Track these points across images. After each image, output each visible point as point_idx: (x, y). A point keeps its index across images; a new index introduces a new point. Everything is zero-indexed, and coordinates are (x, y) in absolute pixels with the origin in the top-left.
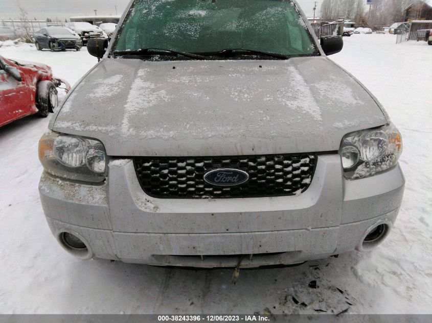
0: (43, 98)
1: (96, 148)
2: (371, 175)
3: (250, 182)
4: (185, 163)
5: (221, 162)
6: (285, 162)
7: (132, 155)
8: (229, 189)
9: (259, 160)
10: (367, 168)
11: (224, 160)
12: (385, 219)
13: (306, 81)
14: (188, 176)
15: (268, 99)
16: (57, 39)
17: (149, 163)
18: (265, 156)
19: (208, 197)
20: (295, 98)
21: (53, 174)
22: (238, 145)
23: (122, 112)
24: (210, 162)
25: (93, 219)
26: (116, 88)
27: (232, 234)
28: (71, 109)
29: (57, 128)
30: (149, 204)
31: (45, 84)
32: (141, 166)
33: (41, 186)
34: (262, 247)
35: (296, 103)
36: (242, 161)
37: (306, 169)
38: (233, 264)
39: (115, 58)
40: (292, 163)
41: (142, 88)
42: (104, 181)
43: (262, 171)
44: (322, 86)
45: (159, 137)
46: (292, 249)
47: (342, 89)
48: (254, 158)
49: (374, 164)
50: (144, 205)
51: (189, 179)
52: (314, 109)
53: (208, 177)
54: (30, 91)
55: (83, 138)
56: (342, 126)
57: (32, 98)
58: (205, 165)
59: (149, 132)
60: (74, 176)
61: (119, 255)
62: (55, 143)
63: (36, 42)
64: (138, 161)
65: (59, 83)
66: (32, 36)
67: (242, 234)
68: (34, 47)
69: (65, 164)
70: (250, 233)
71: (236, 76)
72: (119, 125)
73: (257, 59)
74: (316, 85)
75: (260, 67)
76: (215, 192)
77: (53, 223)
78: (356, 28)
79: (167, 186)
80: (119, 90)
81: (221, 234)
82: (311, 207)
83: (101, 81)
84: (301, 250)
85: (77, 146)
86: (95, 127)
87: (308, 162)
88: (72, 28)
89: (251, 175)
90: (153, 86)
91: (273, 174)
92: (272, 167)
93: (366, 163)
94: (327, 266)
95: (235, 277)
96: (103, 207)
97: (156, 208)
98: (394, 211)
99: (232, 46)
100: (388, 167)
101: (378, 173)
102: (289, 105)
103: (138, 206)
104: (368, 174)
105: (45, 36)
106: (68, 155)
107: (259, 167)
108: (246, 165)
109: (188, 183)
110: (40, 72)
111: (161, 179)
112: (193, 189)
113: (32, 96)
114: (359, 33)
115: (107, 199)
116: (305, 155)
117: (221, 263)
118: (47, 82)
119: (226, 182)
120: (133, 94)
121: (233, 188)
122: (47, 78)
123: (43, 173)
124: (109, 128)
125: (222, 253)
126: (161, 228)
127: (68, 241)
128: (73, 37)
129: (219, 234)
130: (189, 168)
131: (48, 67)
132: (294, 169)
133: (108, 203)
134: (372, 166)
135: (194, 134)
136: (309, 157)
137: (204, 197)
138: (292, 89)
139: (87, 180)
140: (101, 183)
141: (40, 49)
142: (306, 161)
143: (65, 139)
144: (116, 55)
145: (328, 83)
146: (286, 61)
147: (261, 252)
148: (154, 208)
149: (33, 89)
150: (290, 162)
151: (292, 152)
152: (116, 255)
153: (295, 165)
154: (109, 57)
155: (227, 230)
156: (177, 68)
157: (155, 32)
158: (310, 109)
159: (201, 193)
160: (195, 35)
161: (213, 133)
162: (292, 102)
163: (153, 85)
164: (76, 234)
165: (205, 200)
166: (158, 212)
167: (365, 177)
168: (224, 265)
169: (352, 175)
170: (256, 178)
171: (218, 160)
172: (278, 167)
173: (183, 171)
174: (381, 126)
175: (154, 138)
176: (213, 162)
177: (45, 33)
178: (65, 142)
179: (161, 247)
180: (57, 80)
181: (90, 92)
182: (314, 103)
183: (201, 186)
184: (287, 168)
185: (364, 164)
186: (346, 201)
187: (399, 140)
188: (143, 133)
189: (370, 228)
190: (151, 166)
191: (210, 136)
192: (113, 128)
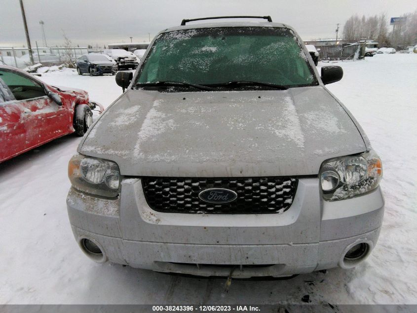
0: (79, 120)
1: (113, 168)
2: (349, 197)
3: (239, 200)
4: (184, 183)
5: (214, 182)
6: (270, 184)
7: (140, 175)
8: (220, 206)
9: (246, 181)
10: (346, 191)
11: (217, 180)
12: (364, 238)
13: (297, 111)
14: (186, 194)
15: (259, 128)
16: (96, 65)
17: (154, 182)
18: (252, 178)
19: (202, 212)
20: (284, 127)
21: (78, 189)
22: (228, 169)
23: (136, 138)
24: (205, 182)
25: (107, 228)
26: (133, 118)
27: (222, 246)
28: (95, 135)
29: (83, 152)
30: (152, 217)
31: (82, 107)
32: (148, 184)
33: (69, 199)
34: (249, 259)
35: (283, 132)
36: (231, 182)
37: (288, 190)
38: (226, 273)
39: (137, 89)
40: (275, 185)
41: (155, 117)
42: (117, 196)
43: (248, 191)
44: (310, 116)
45: (163, 161)
46: (276, 262)
47: (329, 118)
48: (242, 180)
49: (352, 187)
50: (148, 218)
51: (186, 197)
52: (299, 137)
53: (202, 195)
54: (69, 114)
55: (104, 160)
56: (322, 153)
57: (70, 119)
58: (200, 185)
59: (155, 156)
60: (94, 192)
61: (127, 260)
62: (81, 164)
63: (78, 68)
64: (145, 180)
65: (94, 106)
66: (74, 62)
67: (231, 246)
68: (76, 72)
69: (88, 180)
70: (238, 246)
71: (236, 106)
72: (131, 149)
73: (259, 89)
74: (306, 115)
75: (259, 97)
76: (208, 209)
77: (76, 230)
78: (379, 48)
79: (168, 202)
80: (136, 120)
81: (212, 246)
82: (291, 224)
83: (122, 111)
84: (284, 263)
85: (97, 167)
86: (112, 151)
87: (289, 184)
88: (110, 54)
89: (239, 195)
90: (164, 116)
91: (258, 194)
92: (258, 188)
93: (344, 186)
94: (322, 282)
95: (227, 286)
96: (115, 218)
97: (158, 220)
98: (373, 232)
99: (237, 78)
100: (367, 190)
101: (356, 196)
102: (277, 133)
103: (143, 218)
104: (347, 196)
105: (85, 62)
106: (92, 173)
107: (246, 188)
108: (235, 185)
109: (186, 199)
110: (78, 97)
111: (164, 196)
112: (189, 205)
113: (70, 118)
114: (382, 53)
115: (119, 211)
116: (287, 178)
117: (215, 272)
118: (84, 106)
119: (217, 200)
120: (147, 122)
121: (224, 206)
122: (84, 102)
123: (71, 188)
124: (123, 153)
125: (213, 263)
126: (162, 238)
127: (88, 247)
128: (110, 63)
129: (210, 246)
130: (186, 187)
131: (85, 92)
132: (278, 190)
133: (120, 215)
134: (350, 190)
135: (192, 158)
136: (291, 180)
137: (199, 212)
138: (283, 118)
139: (104, 195)
140: (116, 198)
141: (81, 74)
142: (288, 183)
143: (89, 160)
144: (138, 86)
145: (317, 113)
146: (285, 91)
147: (248, 264)
148: (157, 220)
149: (71, 111)
150: (273, 184)
151: (275, 175)
152: (125, 260)
153: (278, 187)
154: (132, 89)
155: (218, 242)
156: (187, 99)
157: (171, 67)
158: (295, 137)
159: (197, 209)
160: (206, 69)
161: (208, 158)
162: (280, 131)
163: (164, 114)
164: (94, 241)
165: (199, 215)
166: (159, 224)
167: (344, 199)
168: (218, 274)
169: (331, 197)
170: (243, 197)
171: (211, 181)
172: (263, 188)
173: (182, 190)
174: (361, 153)
175: (159, 161)
176: (207, 182)
177: (86, 60)
178: (89, 163)
179: (162, 255)
180: (93, 103)
181: (112, 121)
182: (300, 132)
183: (197, 203)
184: (271, 189)
185: (342, 187)
186: (324, 221)
187: (379, 166)
188: (150, 157)
189: (349, 246)
190: (155, 184)
191: (205, 160)
192: (127, 152)
